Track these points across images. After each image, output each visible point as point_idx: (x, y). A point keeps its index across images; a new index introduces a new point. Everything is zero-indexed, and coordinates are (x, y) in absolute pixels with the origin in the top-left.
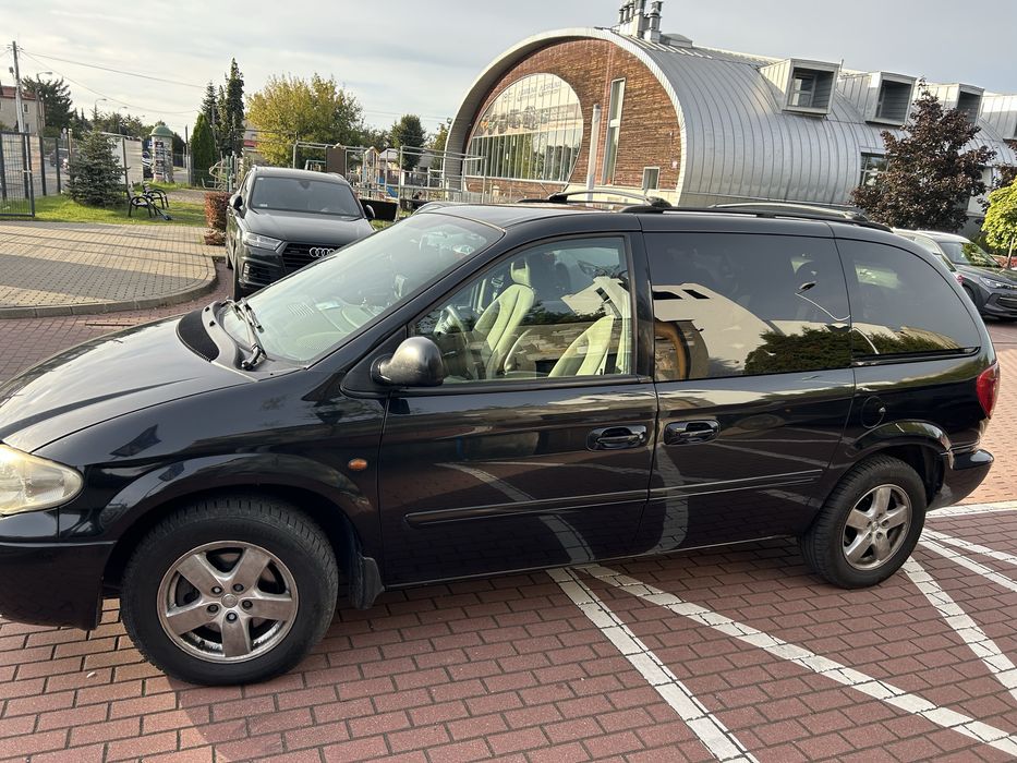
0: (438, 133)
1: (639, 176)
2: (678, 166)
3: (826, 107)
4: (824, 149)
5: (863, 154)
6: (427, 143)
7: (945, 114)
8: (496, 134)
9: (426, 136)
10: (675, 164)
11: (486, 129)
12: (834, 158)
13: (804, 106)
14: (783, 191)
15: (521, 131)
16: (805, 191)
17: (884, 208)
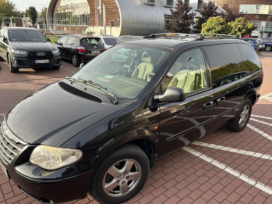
0: (41, 12)
1: (108, 23)
2: (120, 20)
3: (154, 2)
4: (155, 14)
5: (164, 15)
6: (38, 15)
7: (184, 4)
8: (62, 12)
9: (38, 12)
10: (118, 19)
11: (59, 10)
12: (158, 16)
13: (149, 2)
14: (147, 25)
15: (70, 10)
16: (152, 25)
17: (172, 29)
